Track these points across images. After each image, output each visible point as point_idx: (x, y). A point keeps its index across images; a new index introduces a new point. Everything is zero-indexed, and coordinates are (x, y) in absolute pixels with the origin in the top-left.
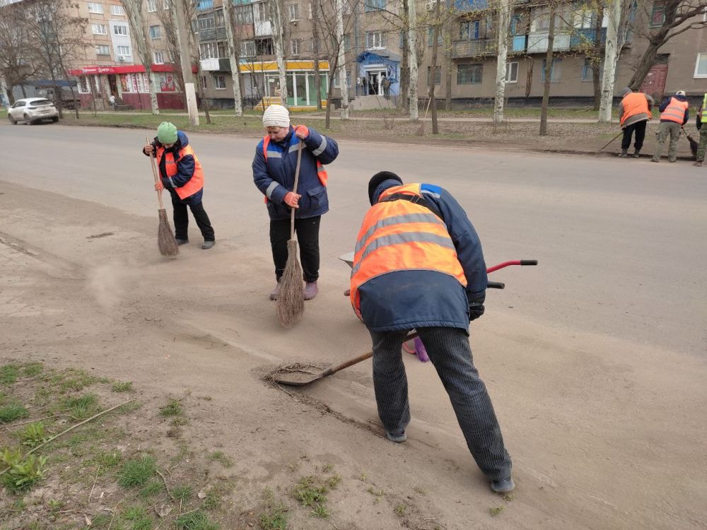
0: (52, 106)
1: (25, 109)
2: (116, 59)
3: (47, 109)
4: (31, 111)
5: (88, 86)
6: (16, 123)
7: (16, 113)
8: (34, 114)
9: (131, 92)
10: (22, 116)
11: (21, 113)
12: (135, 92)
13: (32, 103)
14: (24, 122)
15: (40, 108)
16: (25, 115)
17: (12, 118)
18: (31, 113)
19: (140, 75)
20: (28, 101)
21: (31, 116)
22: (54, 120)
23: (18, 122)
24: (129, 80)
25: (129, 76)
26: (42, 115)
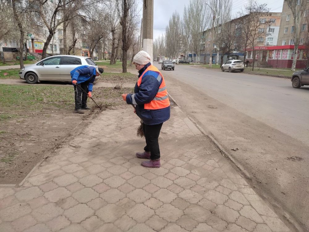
0: (242, 64)
1: (230, 65)
2: (265, 44)
3: (240, 65)
4: (233, 66)
5: (251, 56)
6: (224, 71)
7: (225, 67)
8: (234, 68)
9: (273, 59)
10: (228, 68)
11: (228, 66)
12: (276, 59)
13: (234, 62)
14: (228, 71)
15: (237, 65)
16: (230, 67)
17: (223, 69)
18: (233, 67)
19: (281, 51)
20: (233, 61)
21: (232, 68)
22: (241, 71)
23: (225, 71)
24: (274, 53)
25: (275, 51)
26: (237, 68)
